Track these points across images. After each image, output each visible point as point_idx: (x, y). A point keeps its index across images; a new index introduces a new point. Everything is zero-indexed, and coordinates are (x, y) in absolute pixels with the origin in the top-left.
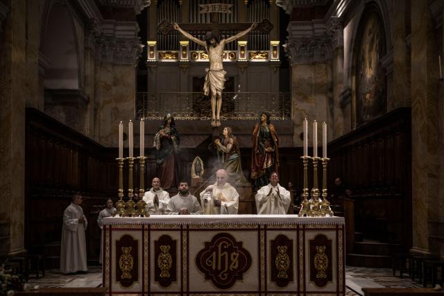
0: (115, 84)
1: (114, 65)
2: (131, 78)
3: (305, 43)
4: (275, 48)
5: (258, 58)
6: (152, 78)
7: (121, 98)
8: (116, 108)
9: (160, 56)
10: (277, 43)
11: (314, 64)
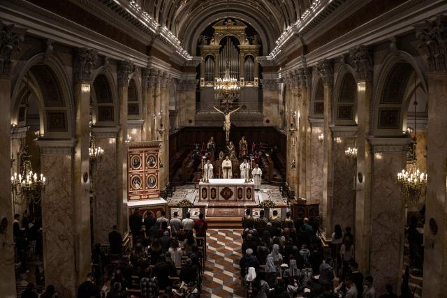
0: (187, 99)
1: (186, 91)
2: (194, 97)
3: (268, 82)
4: (256, 81)
5: (249, 85)
6: (202, 93)
7: (189, 105)
8: (187, 110)
9: (206, 84)
10: (257, 78)
11: (272, 91)
